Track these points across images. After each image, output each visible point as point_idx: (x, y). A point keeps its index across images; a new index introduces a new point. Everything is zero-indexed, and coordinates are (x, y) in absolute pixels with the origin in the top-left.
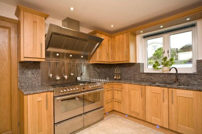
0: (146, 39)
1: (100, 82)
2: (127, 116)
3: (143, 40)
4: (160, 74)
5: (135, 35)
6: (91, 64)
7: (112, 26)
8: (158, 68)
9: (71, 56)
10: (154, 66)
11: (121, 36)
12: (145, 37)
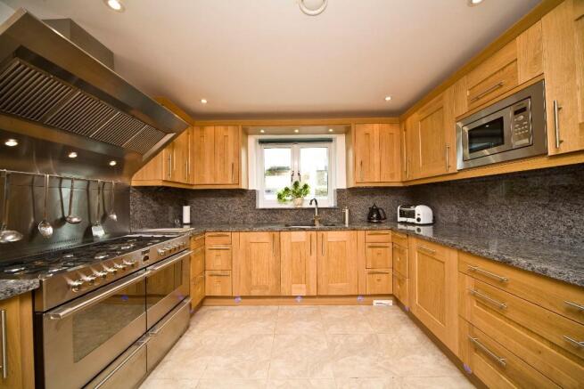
0: (263, 146)
1: (179, 234)
2: (240, 299)
3: (259, 146)
4: (291, 210)
5: (246, 133)
6: (135, 187)
7: (204, 101)
8: (285, 200)
9: (73, 155)
10: (280, 196)
11: (220, 129)
12: (262, 142)
